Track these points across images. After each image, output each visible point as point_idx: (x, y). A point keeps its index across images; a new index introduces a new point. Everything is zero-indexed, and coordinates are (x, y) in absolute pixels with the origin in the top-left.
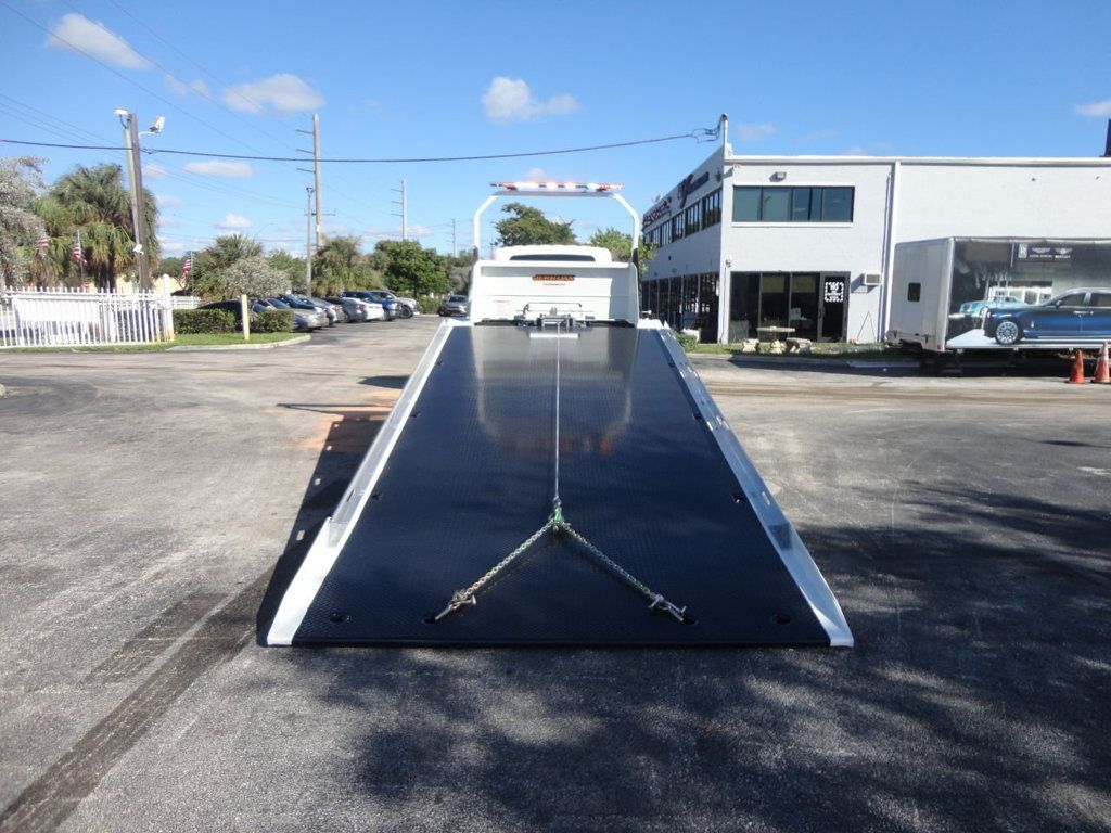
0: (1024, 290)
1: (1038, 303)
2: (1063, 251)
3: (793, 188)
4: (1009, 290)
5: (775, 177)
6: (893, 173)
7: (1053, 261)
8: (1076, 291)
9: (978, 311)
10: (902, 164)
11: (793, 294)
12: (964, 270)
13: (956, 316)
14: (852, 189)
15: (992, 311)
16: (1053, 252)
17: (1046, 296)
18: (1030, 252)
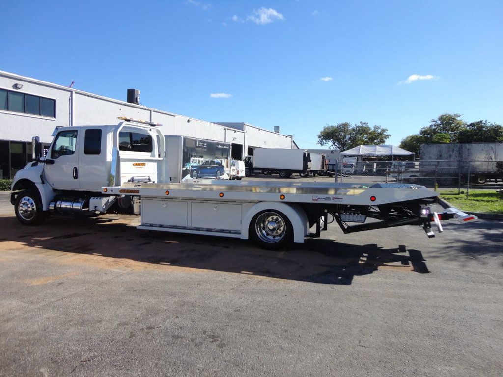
0: (198, 158)
1: (201, 164)
2: (205, 144)
3: (25, 94)
4: (195, 158)
5: (16, 86)
6: (72, 96)
7: (203, 148)
8: (207, 160)
9: (189, 167)
10: (76, 93)
11: (28, 154)
12: (186, 150)
13: (184, 169)
14: (54, 101)
15: (192, 167)
16: (203, 145)
17: (202, 161)
18: (199, 144)
